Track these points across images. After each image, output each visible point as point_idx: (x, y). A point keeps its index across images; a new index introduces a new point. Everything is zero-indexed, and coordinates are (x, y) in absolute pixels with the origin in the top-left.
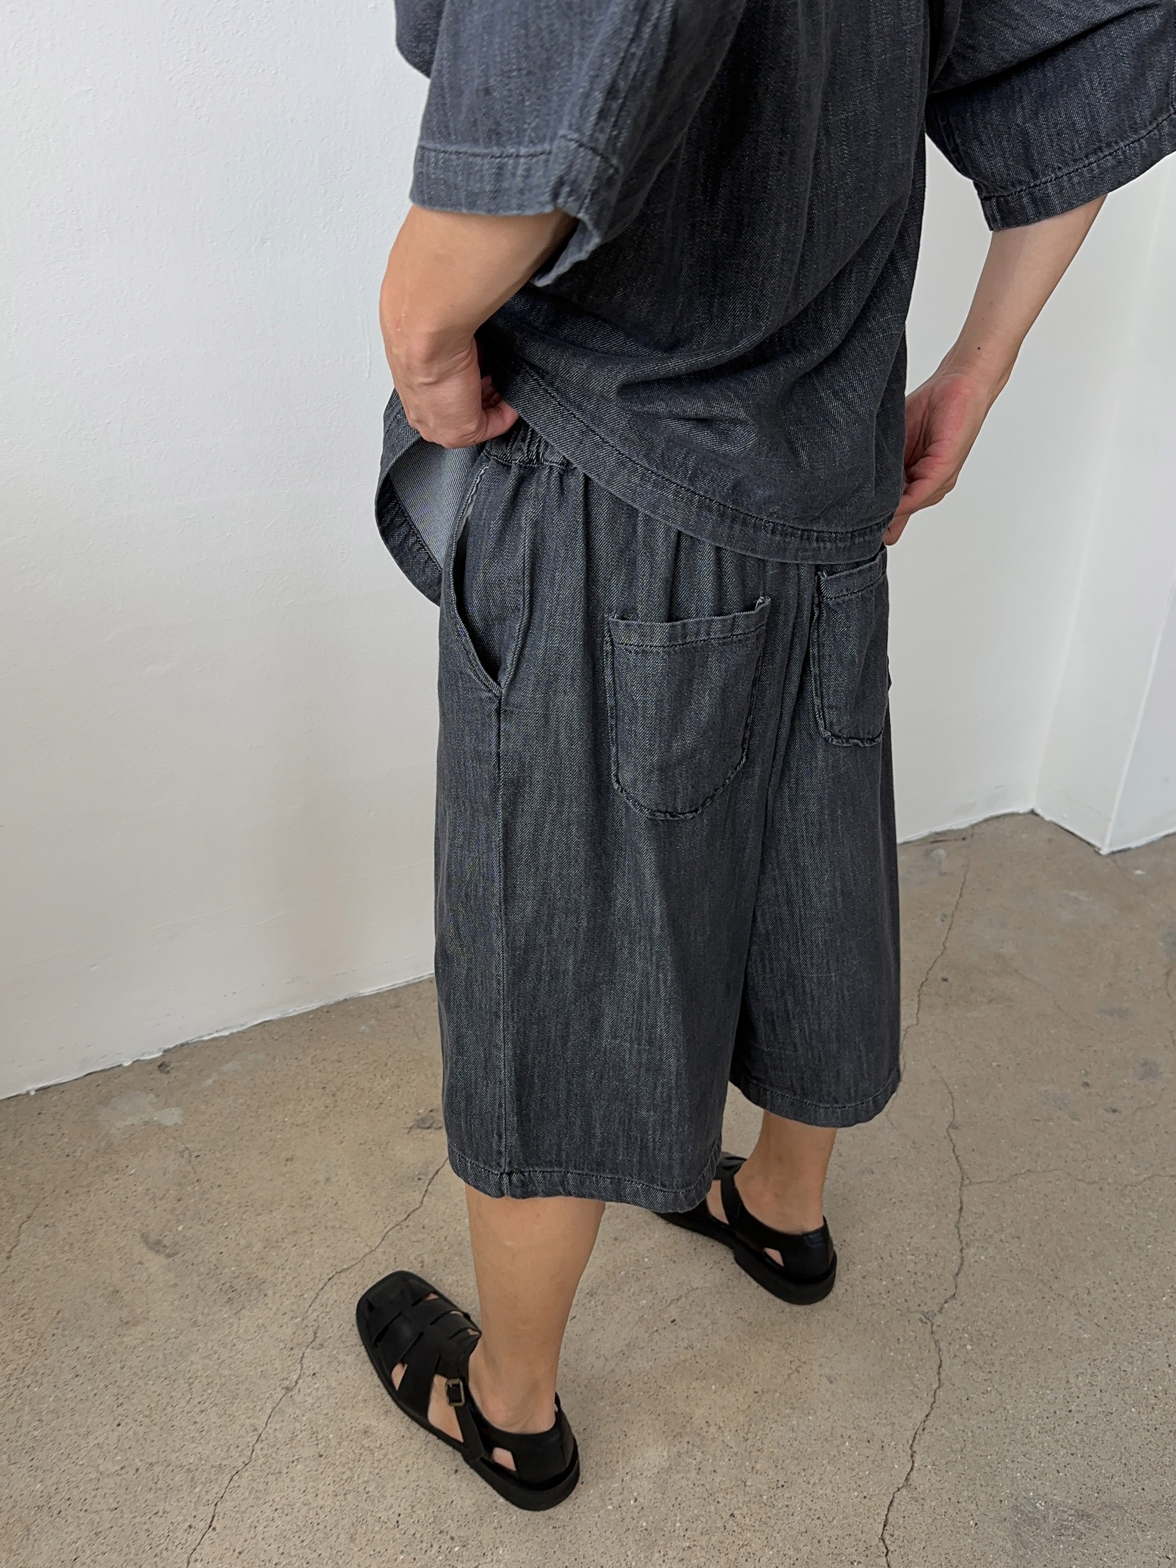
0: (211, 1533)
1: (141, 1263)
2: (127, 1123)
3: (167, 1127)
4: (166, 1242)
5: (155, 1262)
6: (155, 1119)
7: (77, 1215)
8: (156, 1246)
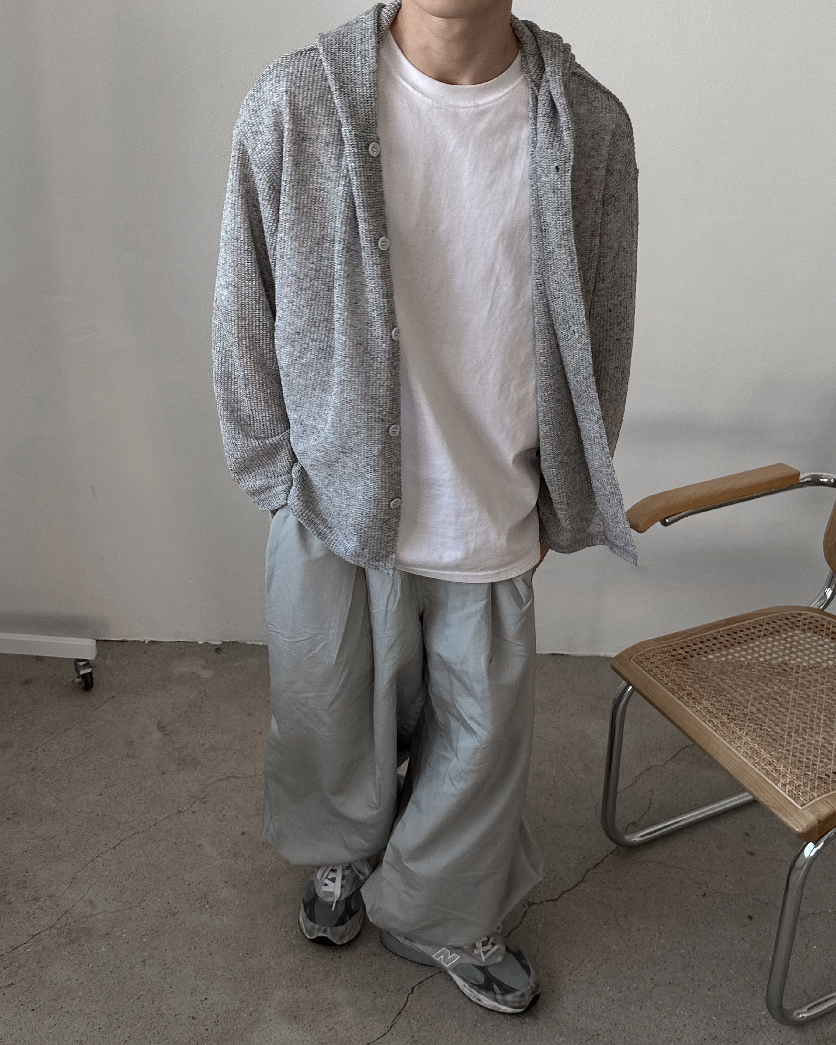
0: (113, 851)
1: (151, 733)
2: (184, 670)
3: (202, 678)
4: (167, 729)
5: (156, 736)
6: (199, 672)
7: (134, 703)
8: (162, 728)
